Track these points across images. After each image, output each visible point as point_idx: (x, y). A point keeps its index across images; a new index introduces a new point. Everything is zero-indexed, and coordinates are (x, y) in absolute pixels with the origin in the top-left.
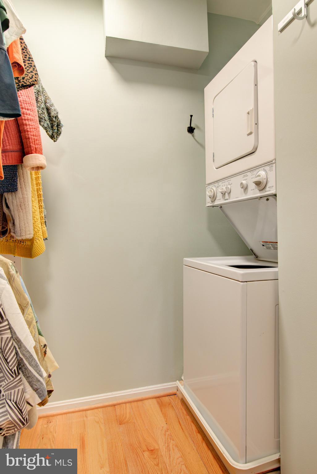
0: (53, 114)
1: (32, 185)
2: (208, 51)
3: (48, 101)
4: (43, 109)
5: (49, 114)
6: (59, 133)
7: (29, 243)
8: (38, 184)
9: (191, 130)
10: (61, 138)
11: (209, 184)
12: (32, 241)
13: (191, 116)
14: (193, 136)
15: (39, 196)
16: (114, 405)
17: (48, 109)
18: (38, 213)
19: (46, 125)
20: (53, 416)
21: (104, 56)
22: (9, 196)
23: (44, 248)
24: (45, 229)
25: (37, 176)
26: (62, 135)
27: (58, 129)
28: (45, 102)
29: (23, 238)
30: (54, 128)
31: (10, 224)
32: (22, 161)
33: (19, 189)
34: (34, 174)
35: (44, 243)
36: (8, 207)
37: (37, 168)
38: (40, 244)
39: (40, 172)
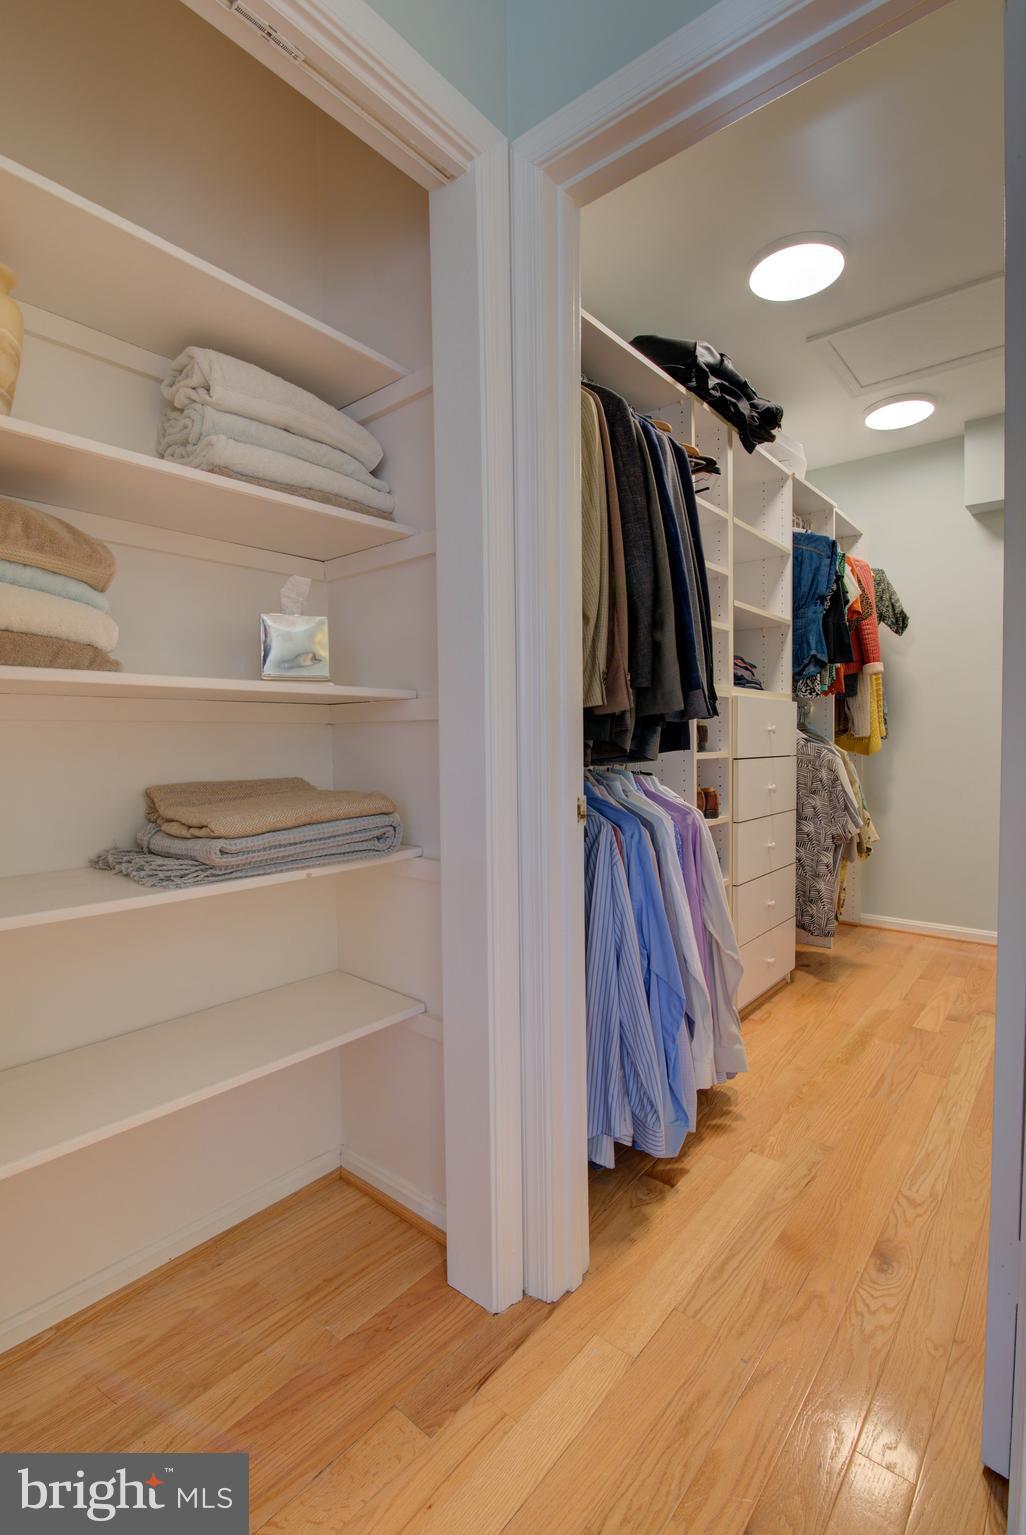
0: (897, 611)
1: (871, 687)
4: (887, 607)
5: (893, 611)
6: (904, 626)
7: (864, 741)
8: (877, 685)
10: (907, 631)
12: (868, 739)
15: (878, 696)
17: (893, 605)
19: (888, 623)
21: (970, 515)
22: (850, 701)
23: (881, 746)
24: (883, 727)
25: (877, 679)
26: (909, 627)
27: (904, 623)
28: (891, 598)
29: (861, 736)
30: (900, 623)
31: (850, 725)
32: (861, 669)
33: (859, 694)
34: (874, 677)
35: (880, 741)
36: (849, 708)
37: (875, 674)
38: (877, 743)
39: (880, 676)
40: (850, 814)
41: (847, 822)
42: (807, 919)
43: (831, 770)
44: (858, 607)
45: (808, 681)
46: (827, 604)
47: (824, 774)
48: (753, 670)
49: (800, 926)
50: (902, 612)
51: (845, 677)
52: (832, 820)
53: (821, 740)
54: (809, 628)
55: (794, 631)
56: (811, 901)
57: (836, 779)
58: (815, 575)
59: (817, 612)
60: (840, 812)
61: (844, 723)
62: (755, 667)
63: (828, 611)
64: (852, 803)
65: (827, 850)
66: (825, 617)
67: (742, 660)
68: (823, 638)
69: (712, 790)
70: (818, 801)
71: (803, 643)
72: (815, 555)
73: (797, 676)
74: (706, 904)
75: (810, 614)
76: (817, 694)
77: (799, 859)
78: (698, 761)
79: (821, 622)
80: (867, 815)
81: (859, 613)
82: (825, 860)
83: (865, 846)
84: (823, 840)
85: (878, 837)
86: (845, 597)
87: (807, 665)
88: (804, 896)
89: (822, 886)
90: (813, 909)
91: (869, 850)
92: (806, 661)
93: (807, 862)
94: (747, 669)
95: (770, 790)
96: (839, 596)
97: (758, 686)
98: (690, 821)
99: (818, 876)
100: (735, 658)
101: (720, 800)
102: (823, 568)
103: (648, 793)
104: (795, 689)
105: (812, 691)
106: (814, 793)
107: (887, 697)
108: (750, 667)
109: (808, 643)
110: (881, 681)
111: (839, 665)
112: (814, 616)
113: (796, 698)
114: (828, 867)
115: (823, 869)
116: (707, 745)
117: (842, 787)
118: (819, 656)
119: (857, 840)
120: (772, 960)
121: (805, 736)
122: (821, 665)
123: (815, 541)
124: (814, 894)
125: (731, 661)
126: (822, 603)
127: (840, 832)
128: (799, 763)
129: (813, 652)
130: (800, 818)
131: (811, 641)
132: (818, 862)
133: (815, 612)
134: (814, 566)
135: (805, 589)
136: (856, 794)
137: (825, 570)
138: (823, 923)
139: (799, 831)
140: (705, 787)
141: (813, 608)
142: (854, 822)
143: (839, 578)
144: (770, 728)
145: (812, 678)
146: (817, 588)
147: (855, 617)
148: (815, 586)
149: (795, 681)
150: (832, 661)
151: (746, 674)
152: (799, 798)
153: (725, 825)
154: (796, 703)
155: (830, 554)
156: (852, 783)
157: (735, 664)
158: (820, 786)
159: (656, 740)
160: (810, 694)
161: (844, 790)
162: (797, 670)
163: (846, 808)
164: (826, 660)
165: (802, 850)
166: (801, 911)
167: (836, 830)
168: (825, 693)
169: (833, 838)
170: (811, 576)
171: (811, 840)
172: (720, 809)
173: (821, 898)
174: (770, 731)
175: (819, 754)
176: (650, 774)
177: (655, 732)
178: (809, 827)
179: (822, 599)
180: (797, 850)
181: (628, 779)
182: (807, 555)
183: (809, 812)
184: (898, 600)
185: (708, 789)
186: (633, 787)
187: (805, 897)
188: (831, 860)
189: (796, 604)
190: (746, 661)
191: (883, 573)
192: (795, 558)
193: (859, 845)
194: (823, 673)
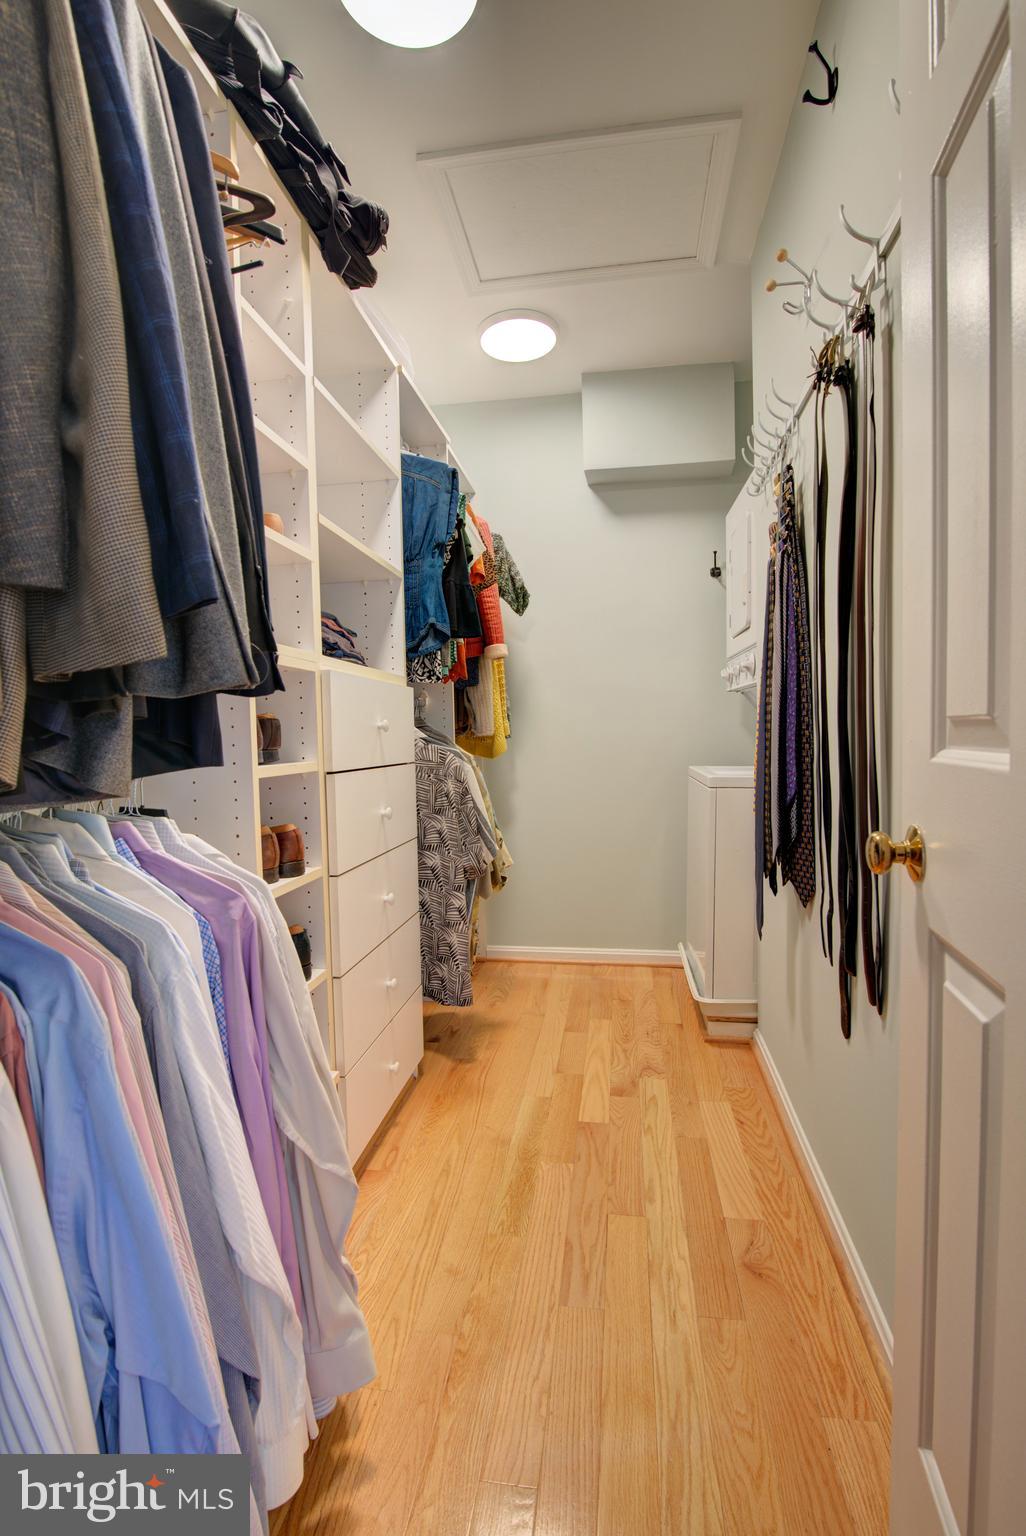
0: (518, 585)
1: (494, 674)
2: (734, 458)
3: (512, 569)
4: (507, 579)
5: (514, 585)
6: (525, 605)
7: (489, 741)
8: (500, 672)
9: (716, 573)
10: (527, 611)
11: (732, 658)
12: (492, 738)
13: (715, 553)
14: (720, 581)
15: (501, 686)
16: (593, 965)
17: (513, 579)
18: (499, 706)
19: (510, 599)
20: (517, 962)
21: (586, 484)
22: (471, 690)
23: (506, 747)
24: (507, 725)
25: (499, 666)
26: (529, 606)
27: (524, 601)
28: (510, 570)
29: (484, 734)
30: (520, 600)
31: (471, 720)
32: (483, 652)
33: (480, 682)
34: (496, 663)
35: (505, 740)
36: (469, 701)
37: (499, 658)
38: (501, 742)
39: (502, 662)
40: (485, 838)
41: (481, 848)
42: (435, 983)
43: (460, 781)
44: (481, 569)
45: (426, 661)
46: (447, 556)
47: (450, 786)
48: (353, 639)
49: (428, 993)
50: (523, 588)
51: (467, 660)
52: (464, 847)
53: (444, 740)
54: (425, 587)
55: (407, 590)
56: (440, 960)
57: (466, 792)
58: (431, 514)
59: (435, 565)
60: (472, 838)
61: (465, 719)
62: (355, 635)
63: (449, 566)
64: (486, 823)
65: (458, 889)
66: (446, 574)
67: (335, 620)
68: (443, 601)
69: (292, 827)
70: (443, 824)
71: (418, 607)
72: (429, 488)
73: (412, 652)
74: (278, 1076)
75: (426, 568)
76: (438, 679)
77: (422, 904)
78: (262, 781)
79: (440, 580)
80: (500, 834)
81: (482, 577)
82: (457, 903)
83: (501, 874)
84: (452, 876)
85: (513, 862)
86: (468, 552)
87: (424, 638)
88: (431, 953)
89: (454, 938)
90: (443, 970)
91: (504, 879)
92: (422, 633)
93: (434, 907)
94: (343, 635)
95: (383, 816)
96: (460, 549)
97: (360, 660)
98: (236, 913)
99: (448, 925)
100: (324, 615)
101: (305, 841)
102: (440, 504)
103: (147, 861)
104: (410, 672)
105: (431, 674)
106: (439, 812)
107: (510, 689)
108: (344, 634)
109: (426, 609)
110: (503, 669)
111: (462, 640)
112: (431, 571)
113: (411, 682)
114: (460, 912)
115: (454, 915)
116: (281, 751)
117: (474, 803)
118: (439, 626)
119: (490, 869)
120: (395, 1066)
121: (424, 736)
122: (442, 638)
123: (430, 468)
124: (444, 949)
125: (317, 619)
126: (441, 555)
127: (474, 863)
128: (419, 770)
129: (432, 620)
130: (423, 847)
131: (428, 605)
132: (447, 906)
133: (432, 566)
134: (430, 502)
135: (418, 533)
136: (488, 810)
137: (443, 509)
138: (457, 987)
139: (422, 865)
140: (276, 823)
141: (429, 560)
142: (489, 849)
143: (460, 524)
144: (380, 724)
145: (431, 655)
146: (433, 535)
147: (478, 581)
148: (431, 527)
149: (409, 660)
150: (455, 635)
151: (343, 643)
152: (419, 821)
153: (318, 882)
154: (412, 689)
155: (450, 487)
156: (484, 795)
157: (324, 624)
158: (446, 803)
159: (120, 747)
160: (429, 678)
161: (475, 807)
162: (411, 644)
163: (479, 831)
164: (449, 633)
165: (426, 891)
166: (428, 975)
167: (467, 861)
168: (446, 679)
169: (465, 872)
170: (426, 515)
171: (437, 877)
172: (307, 857)
173: (453, 955)
174: (379, 728)
175: (443, 759)
176: (162, 813)
177: (115, 725)
178: (434, 860)
179: (441, 547)
180: (420, 892)
181: (94, 831)
182: (420, 485)
183: (433, 838)
184: (517, 573)
185: (284, 826)
186: (106, 847)
187: (434, 954)
188: (464, 902)
189: (408, 553)
190: (342, 623)
191: (501, 538)
192: (405, 490)
193: (494, 874)
194: (443, 650)
